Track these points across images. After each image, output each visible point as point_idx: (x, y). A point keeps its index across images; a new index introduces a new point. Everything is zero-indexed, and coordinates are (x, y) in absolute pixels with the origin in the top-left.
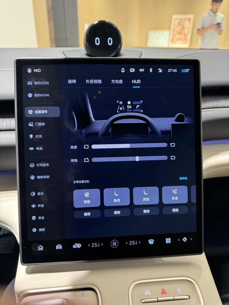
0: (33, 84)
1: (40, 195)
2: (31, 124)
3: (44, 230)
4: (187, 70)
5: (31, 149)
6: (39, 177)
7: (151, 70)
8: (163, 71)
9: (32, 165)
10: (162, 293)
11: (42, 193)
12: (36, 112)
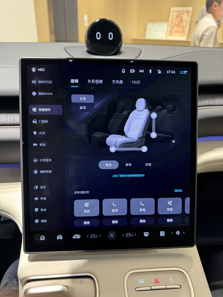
0: (37, 82)
1: (42, 188)
2: (35, 121)
3: (45, 221)
4: (185, 72)
5: (35, 145)
6: (42, 172)
7: (150, 71)
8: (162, 72)
9: (35, 161)
10: (156, 282)
11: (45, 187)
12: (40, 110)
